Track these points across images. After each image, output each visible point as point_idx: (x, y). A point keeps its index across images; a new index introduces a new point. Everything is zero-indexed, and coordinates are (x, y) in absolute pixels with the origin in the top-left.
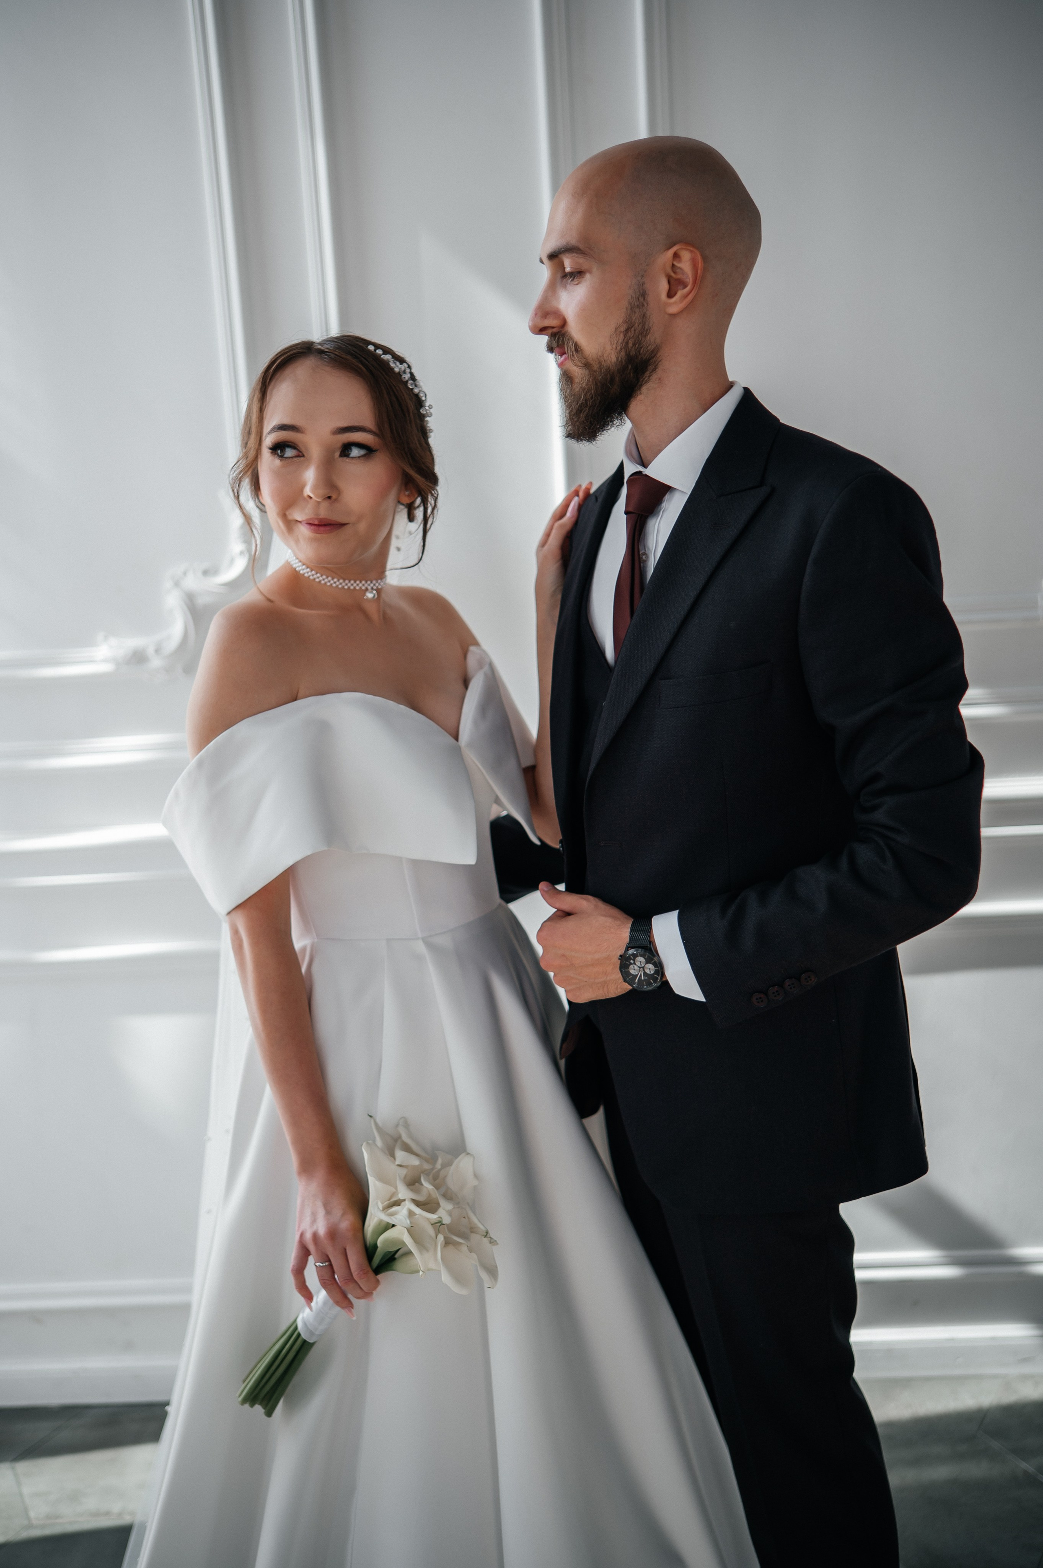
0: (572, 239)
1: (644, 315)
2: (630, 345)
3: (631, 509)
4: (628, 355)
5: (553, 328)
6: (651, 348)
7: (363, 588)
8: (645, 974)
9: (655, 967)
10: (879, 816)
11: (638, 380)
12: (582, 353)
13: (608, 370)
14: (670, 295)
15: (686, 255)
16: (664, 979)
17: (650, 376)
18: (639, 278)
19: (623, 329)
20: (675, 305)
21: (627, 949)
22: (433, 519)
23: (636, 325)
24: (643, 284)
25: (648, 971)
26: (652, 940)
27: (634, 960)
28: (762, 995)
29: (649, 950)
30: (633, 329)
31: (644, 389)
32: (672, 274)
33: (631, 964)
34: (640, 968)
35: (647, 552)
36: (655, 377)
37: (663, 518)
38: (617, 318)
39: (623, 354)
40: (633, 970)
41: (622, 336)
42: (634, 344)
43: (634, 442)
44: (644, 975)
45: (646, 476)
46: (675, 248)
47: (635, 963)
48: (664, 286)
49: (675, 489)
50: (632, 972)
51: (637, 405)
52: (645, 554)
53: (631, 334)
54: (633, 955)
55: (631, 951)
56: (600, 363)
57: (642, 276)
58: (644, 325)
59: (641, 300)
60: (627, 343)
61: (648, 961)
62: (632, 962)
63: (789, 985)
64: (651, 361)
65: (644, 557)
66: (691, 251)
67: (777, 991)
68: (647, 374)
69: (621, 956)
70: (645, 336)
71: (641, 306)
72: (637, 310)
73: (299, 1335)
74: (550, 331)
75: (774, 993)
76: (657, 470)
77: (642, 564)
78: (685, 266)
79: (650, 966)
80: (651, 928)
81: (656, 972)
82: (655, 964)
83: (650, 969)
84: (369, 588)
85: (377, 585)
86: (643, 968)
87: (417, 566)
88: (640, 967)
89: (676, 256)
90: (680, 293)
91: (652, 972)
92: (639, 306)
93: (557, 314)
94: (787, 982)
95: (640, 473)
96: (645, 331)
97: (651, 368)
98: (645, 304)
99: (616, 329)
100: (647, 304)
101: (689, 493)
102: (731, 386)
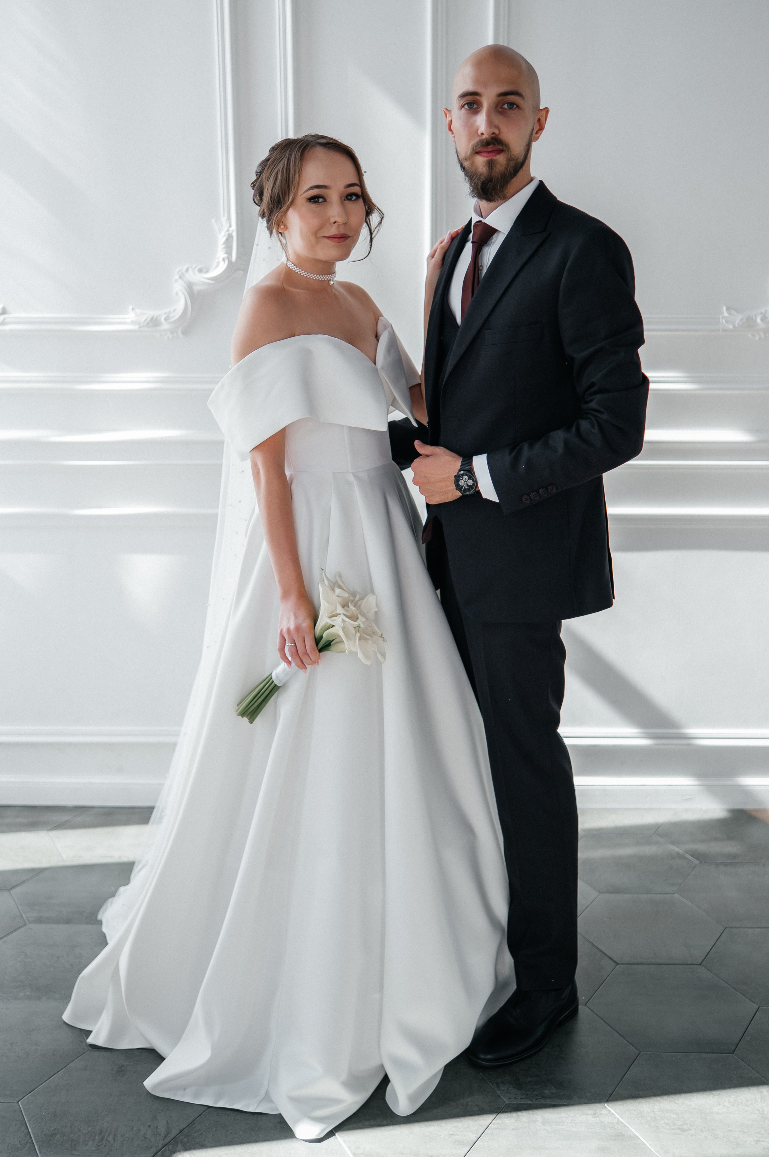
3: (475, 240)
7: (329, 279)
8: (467, 485)
9: (473, 481)
10: (593, 405)
16: (477, 488)
21: (459, 472)
25: (469, 484)
26: (472, 467)
27: (462, 478)
28: (527, 497)
29: (470, 473)
33: (461, 480)
34: (465, 482)
35: (483, 265)
37: (492, 247)
40: (462, 483)
43: (480, 206)
44: (467, 486)
45: (485, 223)
47: (462, 479)
49: (500, 231)
50: (460, 484)
52: (481, 266)
54: (461, 474)
55: (462, 472)
61: (470, 478)
62: (461, 478)
63: (542, 492)
65: (481, 268)
67: (535, 495)
69: (455, 475)
73: (273, 682)
75: (533, 496)
76: (490, 220)
77: (479, 272)
79: (470, 481)
80: (472, 461)
81: (473, 484)
82: (473, 480)
83: (470, 482)
84: (331, 279)
86: (467, 482)
88: (465, 481)
91: (471, 485)
94: (541, 490)
95: (481, 222)
101: (507, 234)
102: (532, 179)
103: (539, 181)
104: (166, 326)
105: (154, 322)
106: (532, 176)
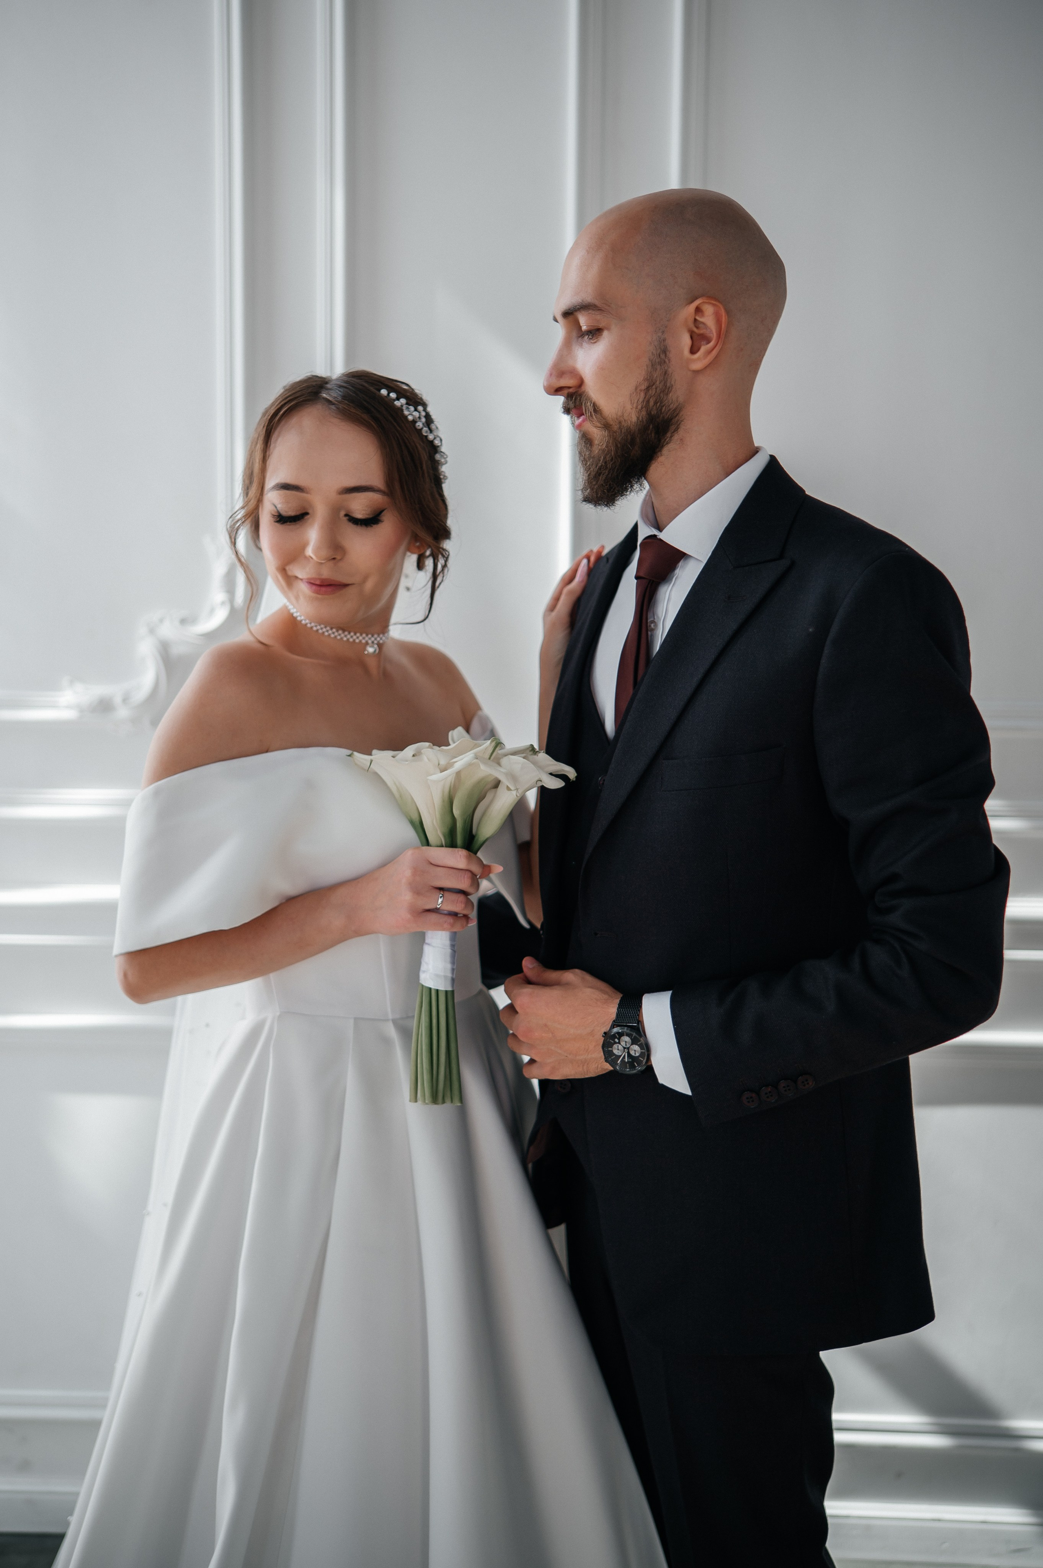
0: (588, 296)
1: (666, 373)
2: (652, 403)
3: (642, 574)
4: (649, 414)
5: (569, 388)
6: (673, 406)
7: (364, 641)
8: (629, 1055)
9: (641, 1049)
10: (895, 919)
11: (660, 441)
12: (601, 414)
13: (629, 430)
14: (693, 351)
15: (709, 310)
16: (649, 1064)
17: (671, 437)
18: (660, 334)
19: (643, 387)
20: (699, 361)
21: (613, 1027)
22: (443, 577)
23: (658, 383)
24: (664, 340)
25: (632, 1053)
26: (640, 1019)
27: (619, 1039)
28: (754, 1095)
29: (638, 1033)
30: (654, 387)
31: (665, 451)
32: (695, 330)
33: (615, 1043)
34: (624, 1048)
35: (656, 620)
36: (676, 437)
37: (675, 586)
38: (636, 377)
39: (644, 413)
40: (617, 1050)
41: (642, 395)
42: (656, 403)
43: (651, 505)
44: (628, 1057)
45: (661, 540)
46: (697, 303)
47: (619, 1043)
48: (686, 341)
49: (691, 556)
50: (616, 1052)
51: (657, 469)
52: (653, 622)
53: (652, 392)
54: (618, 1033)
55: (616, 1030)
56: (620, 423)
57: (663, 332)
58: (665, 383)
59: (663, 356)
60: (648, 401)
61: (634, 1042)
62: (617, 1040)
63: (784, 1087)
64: (673, 421)
65: (652, 625)
66: (714, 305)
67: (770, 1092)
68: (669, 435)
69: (605, 1033)
70: (667, 394)
71: (662, 363)
72: (658, 367)
74: (566, 391)
75: (766, 1094)
76: (672, 535)
77: (649, 633)
78: (709, 319)
79: (636, 1047)
80: (640, 1006)
81: (642, 1055)
82: (641, 1046)
83: (636, 1050)
84: (370, 642)
85: (378, 639)
86: (628, 1048)
87: (422, 624)
88: (622, 1047)
89: (698, 310)
90: (703, 349)
91: (637, 1055)
92: (660, 364)
93: (573, 373)
94: (783, 1084)
95: (655, 536)
96: (667, 389)
97: (673, 428)
98: (667, 360)
99: (636, 389)
100: (669, 360)
101: (705, 562)
102: (756, 451)
103: (769, 456)
104: (123, 713)
105: (104, 706)
106: (756, 445)
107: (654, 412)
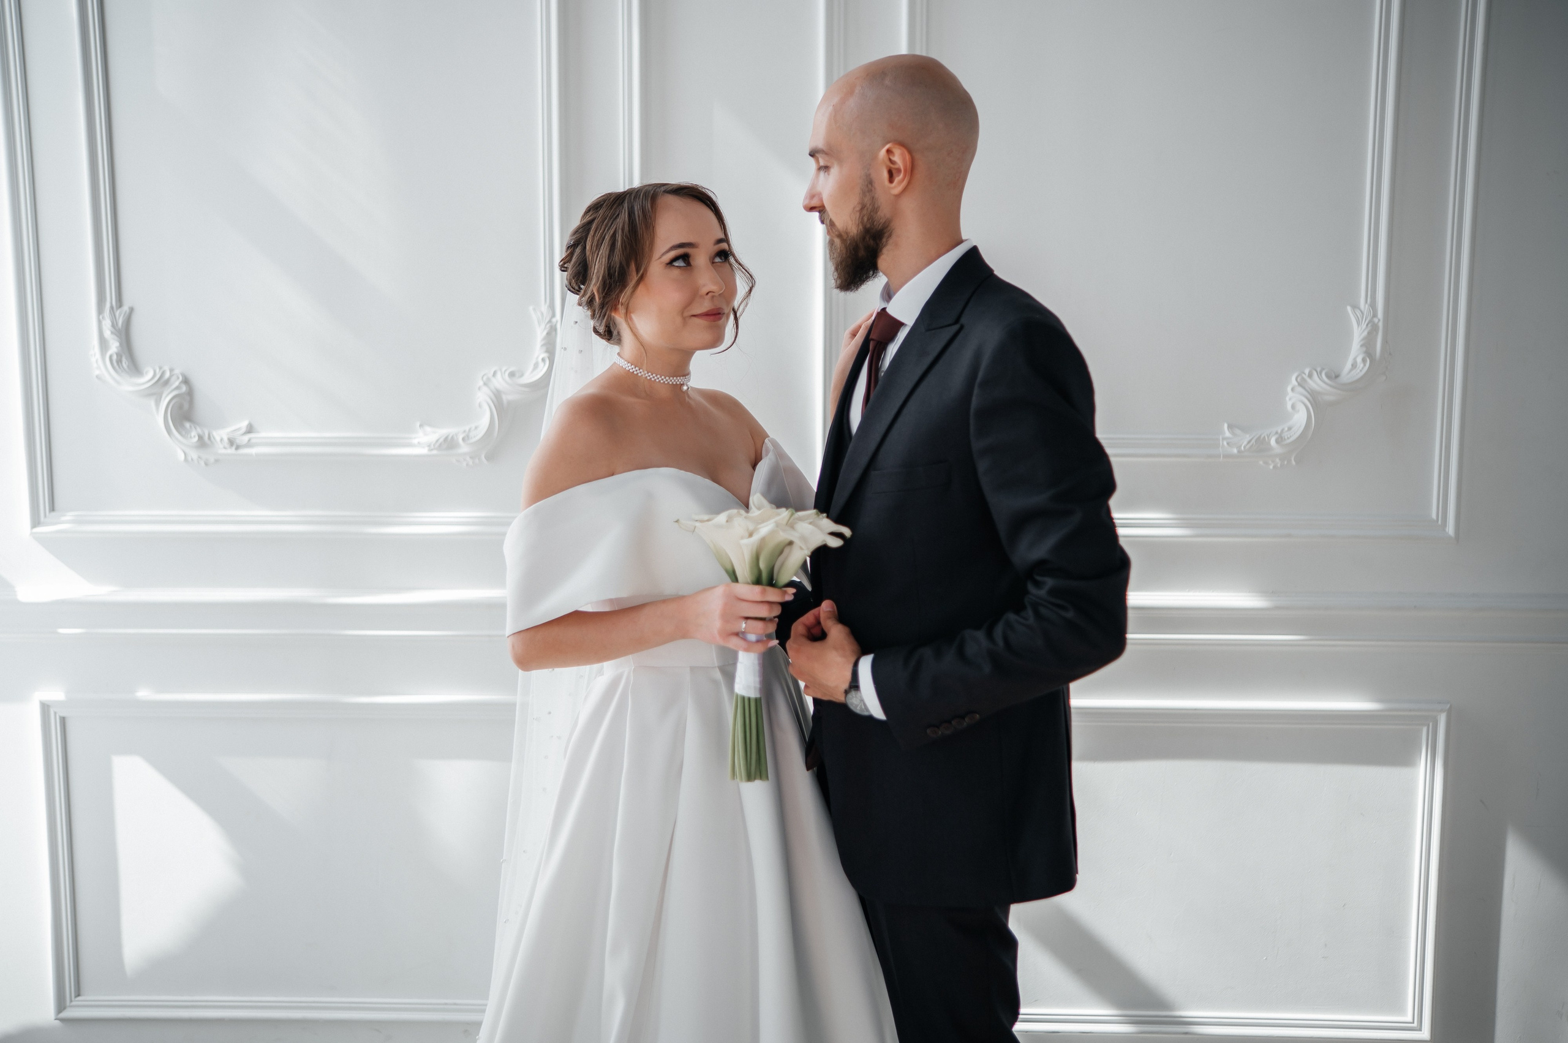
0: (820, 144)
1: (873, 198)
3: (873, 337)
4: (866, 227)
5: (817, 207)
6: (883, 221)
11: (877, 245)
13: (853, 239)
14: (891, 180)
15: (897, 151)
17: (887, 241)
19: (858, 209)
20: (897, 187)
23: (868, 205)
24: (869, 175)
26: (858, 678)
28: (935, 729)
30: (866, 208)
31: (885, 251)
32: (892, 166)
36: (891, 241)
38: (854, 200)
39: (861, 227)
41: (858, 214)
42: (868, 219)
45: (887, 313)
46: (888, 146)
48: (885, 175)
49: (904, 323)
51: (883, 261)
53: (865, 212)
56: (847, 233)
57: (867, 169)
58: (874, 204)
59: (870, 186)
60: (863, 218)
63: (956, 723)
64: (885, 231)
66: (900, 148)
67: (946, 727)
68: (884, 240)
70: (876, 213)
71: (870, 191)
72: (868, 194)
74: (817, 210)
75: (944, 728)
78: (899, 158)
89: (889, 151)
90: (897, 179)
92: (867, 191)
93: (819, 197)
94: (955, 721)
95: (884, 310)
96: (875, 209)
97: (886, 235)
98: (873, 189)
99: (853, 210)
100: (875, 189)
101: (910, 328)
103: (971, 245)
104: (464, 448)
105: (448, 444)
107: (868, 226)
